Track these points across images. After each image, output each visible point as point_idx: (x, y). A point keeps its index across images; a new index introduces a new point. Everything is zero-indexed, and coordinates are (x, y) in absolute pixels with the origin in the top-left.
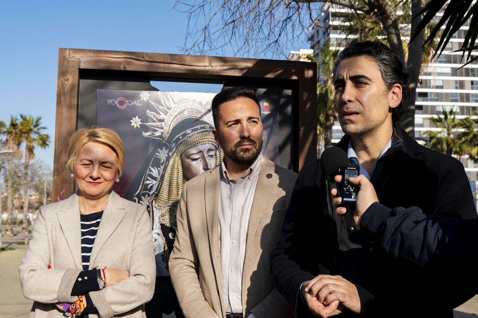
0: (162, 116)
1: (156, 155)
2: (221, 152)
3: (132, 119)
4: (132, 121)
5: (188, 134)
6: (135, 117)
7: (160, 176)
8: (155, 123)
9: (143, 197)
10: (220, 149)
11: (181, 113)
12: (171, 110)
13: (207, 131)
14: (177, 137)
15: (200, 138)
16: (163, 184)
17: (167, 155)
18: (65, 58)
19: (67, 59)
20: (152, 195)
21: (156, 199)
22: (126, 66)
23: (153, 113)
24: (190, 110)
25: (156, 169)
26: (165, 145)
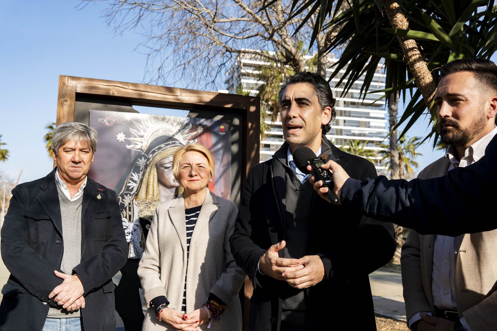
0: (142, 133)
1: (137, 164)
4: (117, 136)
5: (162, 148)
6: (120, 133)
7: (139, 180)
8: (136, 138)
9: (126, 197)
11: (157, 131)
12: (149, 129)
13: (177, 146)
14: (153, 150)
15: (171, 151)
16: (142, 186)
17: (145, 164)
18: (64, 84)
19: (66, 84)
20: (133, 194)
21: (136, 198)
22: (114, 92)
23: (135, 130)
24: (164, 129)
25: (136, 174)
26: (144, 156)
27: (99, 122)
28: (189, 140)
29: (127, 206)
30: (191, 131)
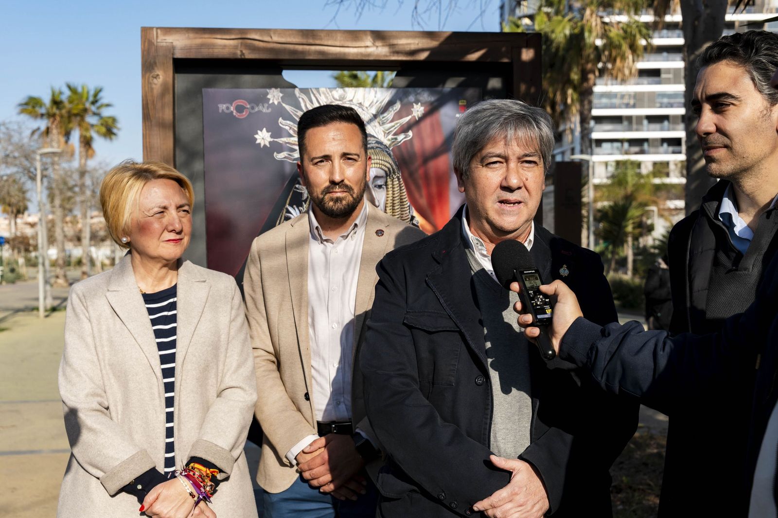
1: (296, 188)
2: (395, 180)
3: (257, 134)
4: (256, 136)
6: (261, 131)
8: (292, 138)
10: (392, 176)
18: (151, 43)
19: (153, 43)
22: (244, 52)
23: (288, 122)
25: (296, 209)
27: (220, 111)
28: (395, 134)
30: (399, 115)
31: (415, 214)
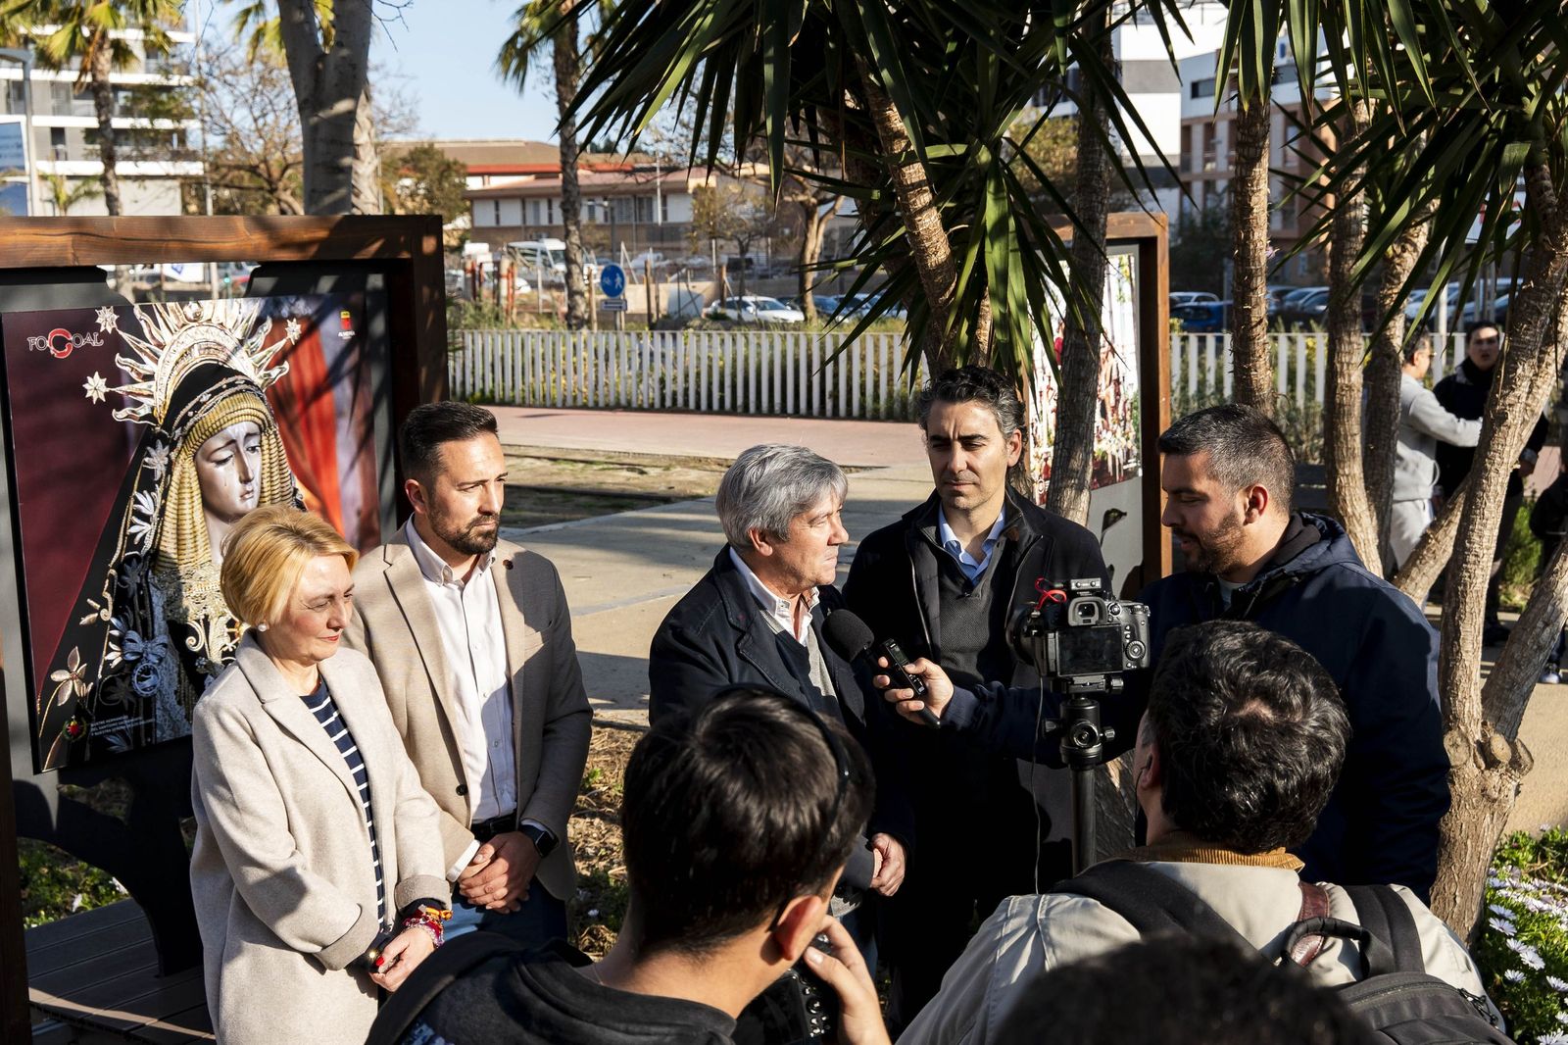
0: (149, 366)
1: (145, 463)
2: (271, 436)
3: (86, 382)
4: (86, 386)
5: (205, 403)
6: (92, 377)
7: (157, 511)
8: (136, 386)
9: (128, 567)
10: (268, 431)
11: (186, 354)
12: (166, 349)
13: (241, 391)
15: (228, 411)
16: (165, 529)
17: (166, 461)
20: (144, 557)
21: (154, 566)
23: (129, 360)
24: (204, 345)
25: (147, 495)
26: (161, 436)
27: (31, 349)
28: (268, 368)
29: (133, 595)
30: (271, 340)
31: (298, 485)
